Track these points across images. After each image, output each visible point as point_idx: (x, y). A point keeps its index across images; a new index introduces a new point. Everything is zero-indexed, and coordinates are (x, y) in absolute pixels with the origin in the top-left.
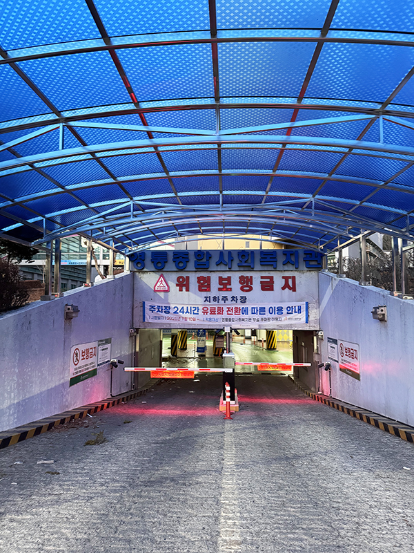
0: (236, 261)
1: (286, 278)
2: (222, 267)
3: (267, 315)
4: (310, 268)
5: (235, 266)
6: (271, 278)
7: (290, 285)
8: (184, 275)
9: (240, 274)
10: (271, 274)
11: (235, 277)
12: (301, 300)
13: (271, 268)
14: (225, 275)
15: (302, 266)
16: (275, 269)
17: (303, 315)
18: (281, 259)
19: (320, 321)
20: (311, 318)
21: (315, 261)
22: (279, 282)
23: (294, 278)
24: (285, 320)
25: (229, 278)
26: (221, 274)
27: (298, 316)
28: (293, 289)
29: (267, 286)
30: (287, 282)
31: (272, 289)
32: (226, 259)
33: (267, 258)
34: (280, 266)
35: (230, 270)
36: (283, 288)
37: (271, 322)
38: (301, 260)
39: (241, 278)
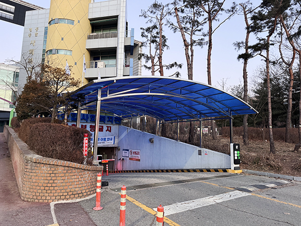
0: (90, 119)
1: (108, 127)
2: (84, 121)
3: (100, 141)
4: (116, 124)
6: (103, 127)
7: (109, 130)
9: (90, 124)
10: (103, 125)
11: (88, 125)
12: (112, 136)
14: (84, 124)
15: (114, 123)
16: (104, 123)
17: (113, 141)
18: (107, 120)
19: (118, 143)
20: (115, 142)
21: (118, 121)
22: (105, 128)
23: (110, 127)
24: (106, 143)
25: (86, 126)
26: (82, 124)
27: (111, 142)
28: (110, 132)
29: (101, 129)
30: (108, 128)
31: (102, 131)
32: (85, 118)
33: (102, 119)
34: (106, 122)
35: (87, 122)
36: (106, 131)
37: (101, 144)
38: (114, 120)
39: (91, 126)
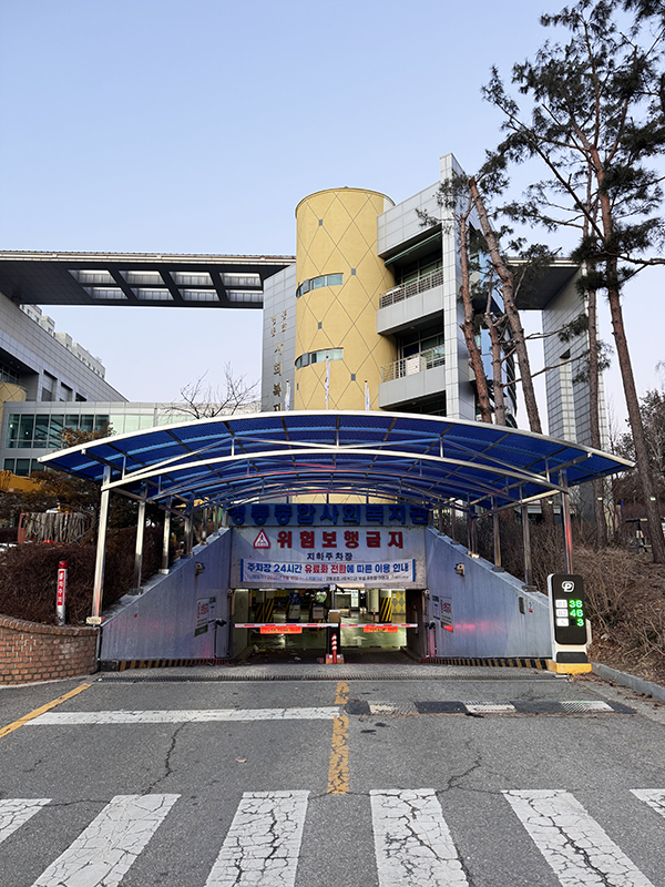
0: (341, 516)
1: (393, 534)
2: (327, 522)
3: (374, 573)
4: (417, 523)
5: (340, 522)
6: (378, 534)
7: (397, 541)
8: (287, 530)
9: (345, 529)
10: (378, 530)
11: (340, 532)
12: (408, 557)
13: (378, 523)
14: (330, 531)
15: (409, 521)
16: (382, 524)
17: (410, 573)
18: (387, 514)
19: (427, 579)
20: (418, 577)
21: (421, 517)
22: (385, 538)
23: (400, 534)
24: (392, 578)
25: (334, 533)
26: (325, 530)
27: (406, 574)
28: (401, 547)
29: (374, 542)
30: (393, 538)
31: (378, 545)
32: (331, 514)
33: (374, 513)
34: (386, 522)
35: (335, 525)
36: (390, 545)
37: (378, 581)
38: (408, 515)
39: (347, 533)
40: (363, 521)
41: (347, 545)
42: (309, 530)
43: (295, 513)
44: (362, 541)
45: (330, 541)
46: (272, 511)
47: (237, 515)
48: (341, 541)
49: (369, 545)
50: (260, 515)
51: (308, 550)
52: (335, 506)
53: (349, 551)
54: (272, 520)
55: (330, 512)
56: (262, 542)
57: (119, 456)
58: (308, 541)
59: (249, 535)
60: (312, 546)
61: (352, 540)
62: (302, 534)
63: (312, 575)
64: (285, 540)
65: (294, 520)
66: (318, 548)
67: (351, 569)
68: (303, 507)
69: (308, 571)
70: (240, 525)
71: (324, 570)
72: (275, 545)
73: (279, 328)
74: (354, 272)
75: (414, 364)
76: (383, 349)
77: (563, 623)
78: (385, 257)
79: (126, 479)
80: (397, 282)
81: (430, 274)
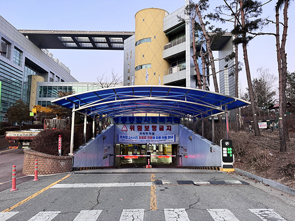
0: (151, 120)
1: (168, 126)
2: (146, 122)
3: (161, 139)
4: (176, 123)
6: (163, 126)
7: (169, 129)
8: (133, 125)
9: (152, 125)
11: (150, 126)
12: (173, 134)
14: (147, 125)
15: (173, 122)
16: (164, 123)
18: (166, 120)
19: (179, 141)
20: (176, 140)
21: (177, 121)
22: (165, 128)
23: (170, 126)
24: (167, 141)
26: (145, 125)
27: (172, 139)
29: (162, 129)
31: (163, 130)
33: (162, 119)
34: (166, 122)
35: (149, 123)
36: (167, 130)
37: (163, 142)
38: (173, 120)
39: (153, 126)
40: (158, 122)
41: (153, 130)
42: (140, 125)
43: (136, 119)
44: (158, 128)
45: (147, 129)
46: (128, 118)
47: (116, 120)
48: (151, 129)
49: (160, 130)
50: (124, 120)
51: (140, 132)
52: (149, 117)
53: (153, 132)
54: (128, 122)
55: (147, 119)
56: (124, 129)
57: (78, 100)
58: (140, 129)
59: (120, 127)
60: (141, 130)
61: (154, 128)
62: (138, 126)
63: (141, 139)
64: (132, 128)
65: (135, 122)
66: (143, 131)
67: (154, 138)
68: (138, 118)
69: (140, 138)
70: (117, 123)
71: (145, 138)
72: (129, 130)
73: (129, 57)
74: (155, 37)
75: (175, 69)
76: (165, 64)
77: (225, 155)
78: (166, 32)
79: (80, 108)
80: (170, 41)
81: (181, 38)
